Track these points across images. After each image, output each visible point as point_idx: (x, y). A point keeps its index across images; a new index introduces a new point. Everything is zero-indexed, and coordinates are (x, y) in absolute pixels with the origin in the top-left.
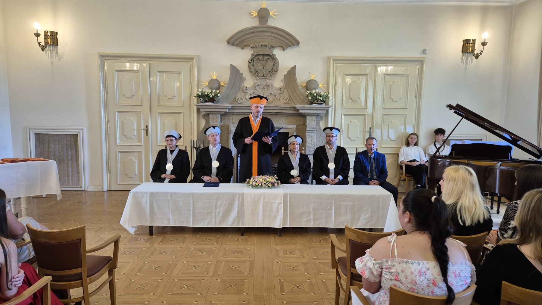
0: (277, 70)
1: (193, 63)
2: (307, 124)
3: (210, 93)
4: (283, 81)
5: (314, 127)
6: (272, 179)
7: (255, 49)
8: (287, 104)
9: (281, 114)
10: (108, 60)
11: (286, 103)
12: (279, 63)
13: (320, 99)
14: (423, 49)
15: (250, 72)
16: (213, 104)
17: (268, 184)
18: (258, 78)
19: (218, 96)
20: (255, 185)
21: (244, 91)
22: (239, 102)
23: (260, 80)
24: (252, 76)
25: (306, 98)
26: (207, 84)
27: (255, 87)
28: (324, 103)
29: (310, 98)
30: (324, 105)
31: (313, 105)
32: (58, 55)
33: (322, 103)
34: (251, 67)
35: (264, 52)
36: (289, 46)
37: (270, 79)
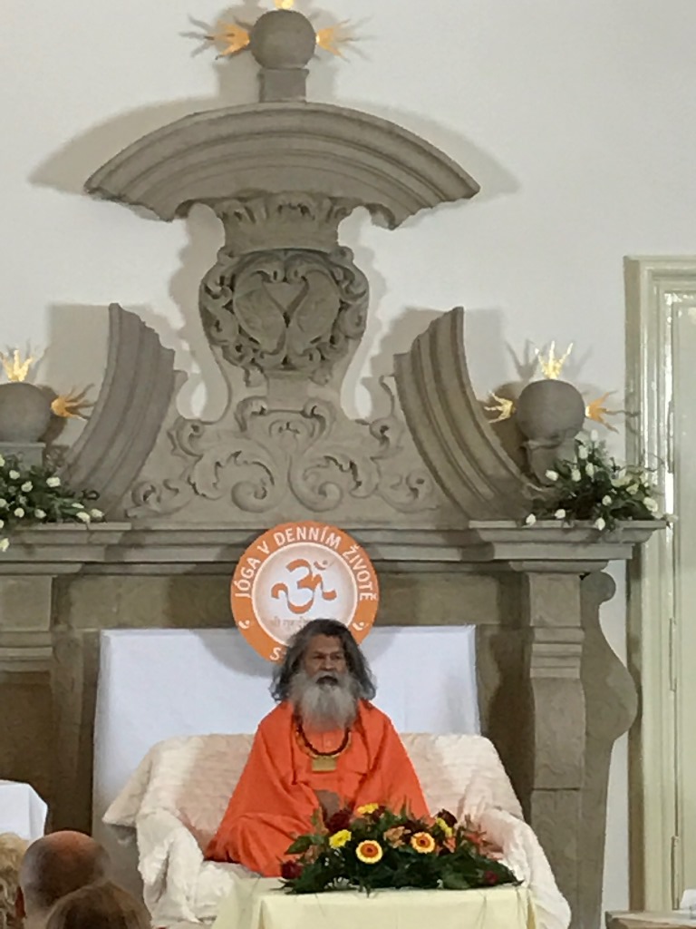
0: (358, 329)
2: (533, 620)
4: (393, 389)
5: (572, 634)
7: (243, 226)
8: (423, 516)
12: (367, 299)
15: (215, 342)
18: (255, 373)
22: (154, 506)
23: (268, 386)
24: (225, 363)
27: (239, 423)
34: (221, 314)
35: (290, 240)
36: (419, 205)
37: (323, 381)
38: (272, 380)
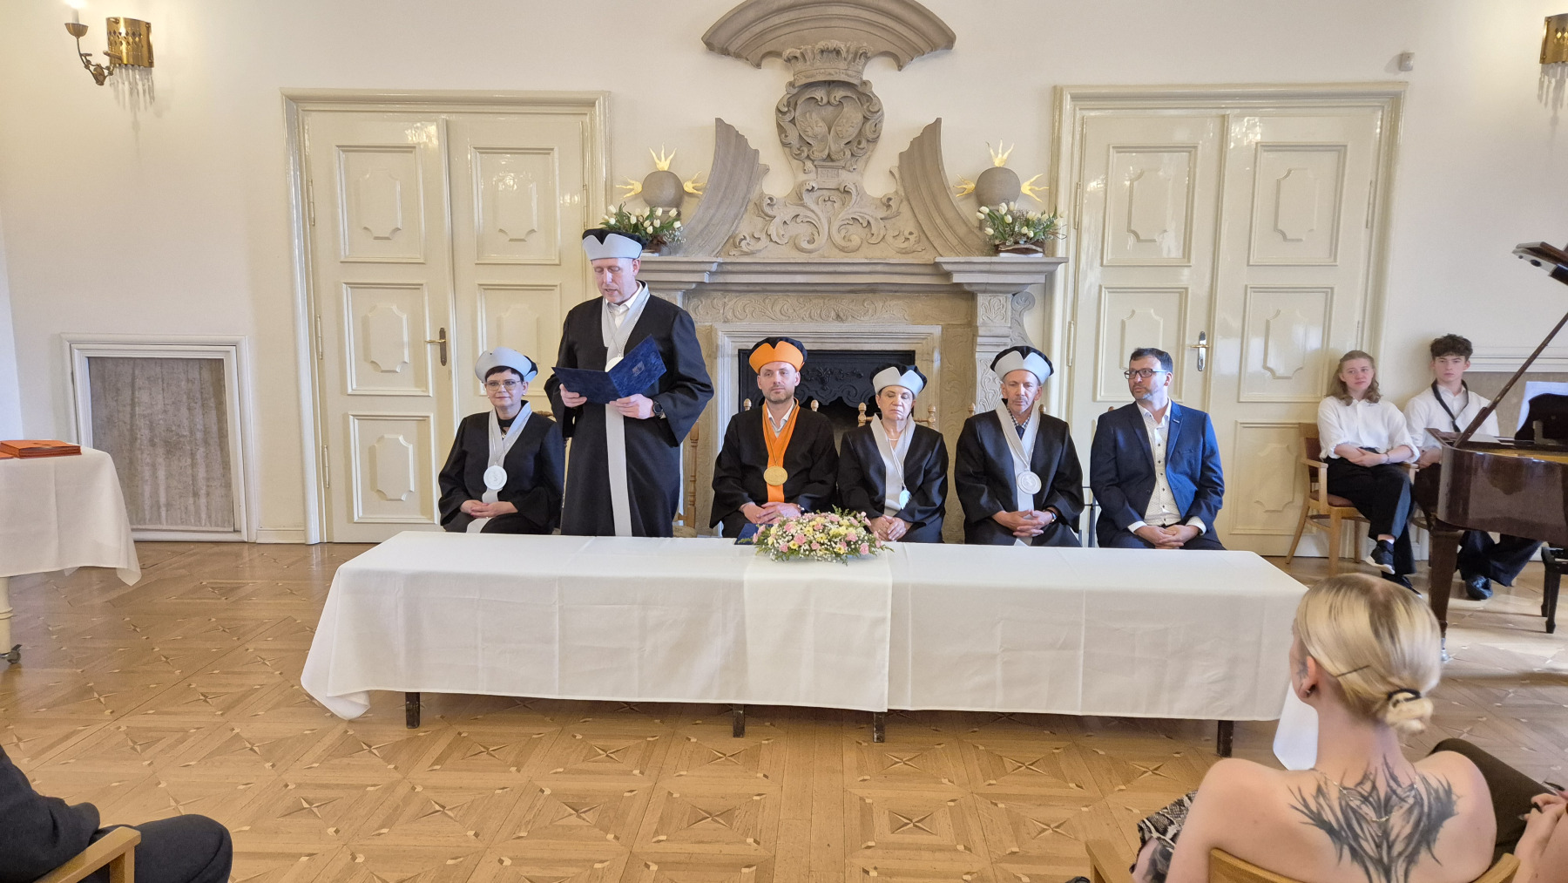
0: (875, 136)
1: (591, 120)
2: (979, 321)
3: (647, 219)
4: (897, 176)
5: (1005, 331)
6: (851, 529)
7: (800, 66)
8: (910, 255)
9: (887, 288)
10: (313, 114)
11: (905, 252)
12: (883, 114)
13: (1025, 235)
14: (1399, 52)
15: (784, 145)
16: (656, 255)
17: (834, 545)
18: (809, 164)
19: (674, 229)
20: (785, 550)
21: (763, 212)
22: (744, 248)
23: (817, 173)
24: (790, 158)
25: (976, 231)
26: (638, 187)
27: (798, 196)
28: (1039, 249)
29: (990, 231)
30: (1040, 255)
31: (1002, 255)
32: (152, 98)
33: (1034, 247)
34: (788, 127)
35: (830, 74)
36: (917, 52)
37: (852, 169)
38: (819, 169)
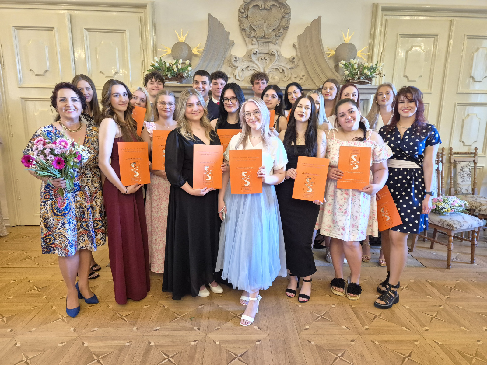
0: (287, 26)
3: (174, 64)
4: (297, 47)
12: (290, 16)
13: (364, 75)
15: (242, 29)
16: (179, 83)
18: (254, 40)
19: (187, 70)
21: (232, 64)
23: (258, 45)
24: (245, 37)
26: (170, 50)
27: (249, 56)
29: (345, 73)
30: (370, 85)
33: (367, 81)
34: (244, 20)
37: (275, 43)
38: (259, 43)
